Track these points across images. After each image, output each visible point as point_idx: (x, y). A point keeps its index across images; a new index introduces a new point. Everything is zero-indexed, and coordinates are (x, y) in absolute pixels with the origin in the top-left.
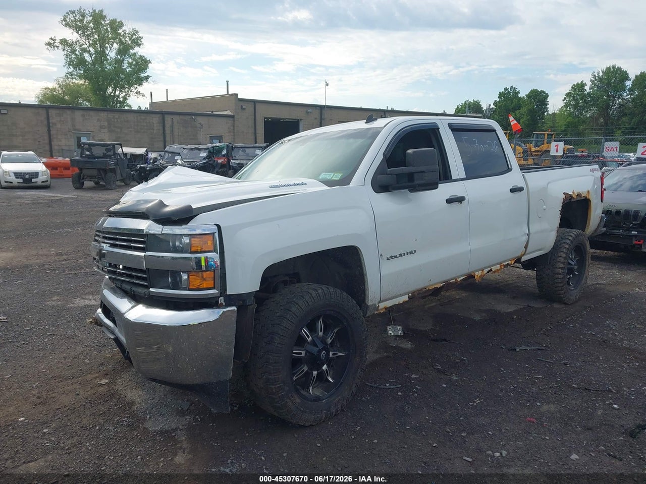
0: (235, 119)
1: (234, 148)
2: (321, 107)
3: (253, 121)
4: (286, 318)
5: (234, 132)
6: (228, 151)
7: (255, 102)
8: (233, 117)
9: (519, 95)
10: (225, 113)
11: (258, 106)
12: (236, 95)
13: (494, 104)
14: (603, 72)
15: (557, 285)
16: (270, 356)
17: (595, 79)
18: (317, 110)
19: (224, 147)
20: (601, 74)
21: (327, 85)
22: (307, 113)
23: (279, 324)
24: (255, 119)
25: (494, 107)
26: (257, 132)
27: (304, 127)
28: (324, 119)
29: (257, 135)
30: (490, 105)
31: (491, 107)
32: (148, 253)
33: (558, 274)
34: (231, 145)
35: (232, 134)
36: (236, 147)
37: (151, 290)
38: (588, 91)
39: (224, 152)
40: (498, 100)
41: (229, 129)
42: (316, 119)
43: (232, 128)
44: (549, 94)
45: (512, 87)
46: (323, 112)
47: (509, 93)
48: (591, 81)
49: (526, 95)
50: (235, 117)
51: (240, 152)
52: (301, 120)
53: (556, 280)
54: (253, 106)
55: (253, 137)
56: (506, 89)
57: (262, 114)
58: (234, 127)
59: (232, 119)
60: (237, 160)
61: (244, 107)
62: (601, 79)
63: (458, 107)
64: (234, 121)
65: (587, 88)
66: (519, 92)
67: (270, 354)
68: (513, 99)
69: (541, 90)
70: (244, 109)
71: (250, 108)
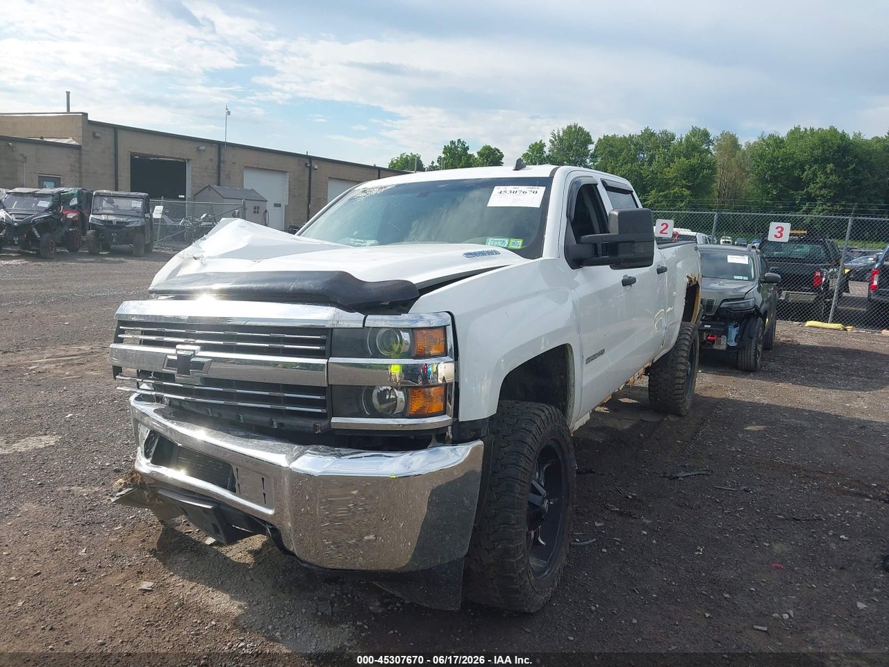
0: (83, 152)
1: (95, 196)
2: (220, 145)
3: (113, 157)
4: (523, 454)
5: (80, 172)
6: (80, 201)
7: (116, 129)
8: (78, 148)
9: (469, 152)
10: (65, 141)
11: (121, 135)
12: (85, 115)
13: (438, 161)
14: (564, 131)
15: (676, 392)
16: (511, 514)
17: (555, 139)
18: (213, 148)
19: (73, 194)
20: (561, 134)
21: (229, 113)
22: (198, 150)
23: (516, 465)
24: (116, 155)
25: (438, 165)
26: (119, 174)
27: (192, 171)
28: (224, 162)
29: (119, 178)
30: (433, 163)
31: (434, 165)
32: (332, 360)
33: (679, 378)
34: (85, 192)
35: (77, 175)
36: (98, 195)
37: (334, 420)
38: (547, 153)
39: (74, 202)
40: (443, 156)
41: (71, 165)
42: (211, 160)
43: (77, 165)
44: (503, 154)
45: (459, 140)
46: (222, 151)
47: (456, 147)
48: (551, 141)
49: (478, 153)
50: (82, 148)
51: (104, 203)
52: (188, 160)
53: (676, 386)
54: (113, 133)
55: (113, 181)
56: (452, 143)
57: (127, 147)
58: (80, 164)
59: (76, 151)
60: (101, 214)
61: (98, 134)
62: (561, 140)
63: (392, 161)
64: (80, 155)
65: (546, 149)
66: (468, 148)
67: (509, 510)
68: (461, 156)
69: (495, 148)
70: (98, 138)
71: (108, 137)
